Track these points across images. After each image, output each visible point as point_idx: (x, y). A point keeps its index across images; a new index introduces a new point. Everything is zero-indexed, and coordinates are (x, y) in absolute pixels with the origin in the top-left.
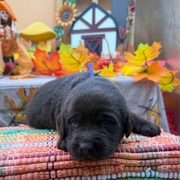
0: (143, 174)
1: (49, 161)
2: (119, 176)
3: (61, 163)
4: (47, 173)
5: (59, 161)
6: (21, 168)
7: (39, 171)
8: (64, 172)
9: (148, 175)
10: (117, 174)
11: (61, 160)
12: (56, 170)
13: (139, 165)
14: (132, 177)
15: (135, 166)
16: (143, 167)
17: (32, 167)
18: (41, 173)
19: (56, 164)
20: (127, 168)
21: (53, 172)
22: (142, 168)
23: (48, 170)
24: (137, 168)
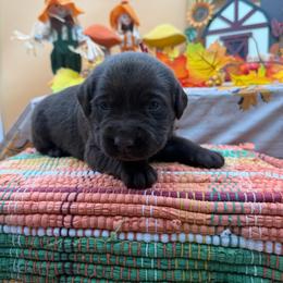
0: (216, 240)
1: (66, 201)
2: (174, 238)
3: (82, 205)
4: (60, 217)
5: (80, 202)
6: (27, 205)
7: (50, 214)
8: (84, 219)
9: (226, 241)
10: (170, 235)
11: (83, 201)
12: (73, 215)
13: (209, 222)
14: (197, 244)
15: (200, 223)
16: (216, 227)
17: (41, 205)
18: (52, 216)
19: (74, 205)
20: (187, 226)
21: (68, 218)
22: (213, 229)
23: (61, 212)
24: (203, 228)
